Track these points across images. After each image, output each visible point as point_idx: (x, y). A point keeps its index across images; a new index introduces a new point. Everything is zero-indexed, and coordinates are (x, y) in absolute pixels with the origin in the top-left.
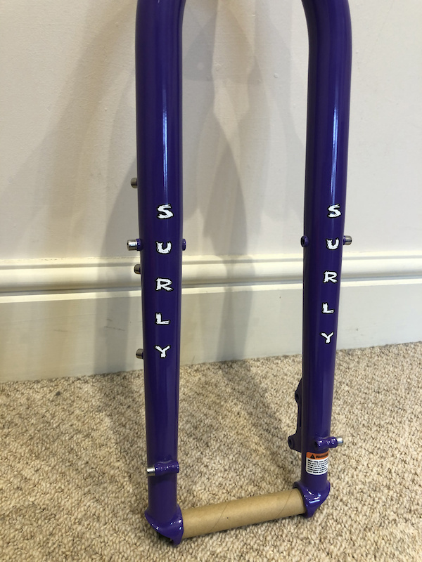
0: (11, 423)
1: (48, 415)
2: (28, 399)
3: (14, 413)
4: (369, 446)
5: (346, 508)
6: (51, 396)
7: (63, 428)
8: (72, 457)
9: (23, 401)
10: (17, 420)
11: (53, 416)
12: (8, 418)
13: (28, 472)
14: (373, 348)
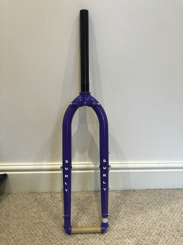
0: (40, 202)
1: (48, 201)
2: (44, 197)
4: (127, 219)
5: (114, 233)
6: (50, 197)
8: (52, 212)
10: (41, 202)
12: (39, 201)
14: (143, 190)
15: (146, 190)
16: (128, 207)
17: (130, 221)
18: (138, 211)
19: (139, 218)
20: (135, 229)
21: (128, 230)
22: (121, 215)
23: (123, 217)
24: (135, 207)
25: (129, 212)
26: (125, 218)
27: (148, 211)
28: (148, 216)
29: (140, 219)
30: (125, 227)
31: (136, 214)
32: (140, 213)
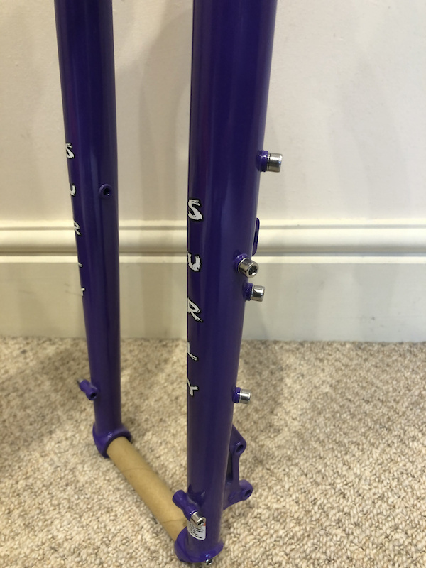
6: (16, 353)
14: (401, 343)
15: (413, 345)
16: (320, 413)
17: (319, 480)
18: (364, 435)
19: (363, 469)
20: (339, 521)
21: (298, 522)
22: (279, 447)
23: (290, 459)
24: (353, 416)
25: (322, 437)
26: (297, 465)
27: (414, 438)
28: (413, 463)
29: (367, 473)
30: (289, 504)
31: (354, 448)
32: (373, 445)
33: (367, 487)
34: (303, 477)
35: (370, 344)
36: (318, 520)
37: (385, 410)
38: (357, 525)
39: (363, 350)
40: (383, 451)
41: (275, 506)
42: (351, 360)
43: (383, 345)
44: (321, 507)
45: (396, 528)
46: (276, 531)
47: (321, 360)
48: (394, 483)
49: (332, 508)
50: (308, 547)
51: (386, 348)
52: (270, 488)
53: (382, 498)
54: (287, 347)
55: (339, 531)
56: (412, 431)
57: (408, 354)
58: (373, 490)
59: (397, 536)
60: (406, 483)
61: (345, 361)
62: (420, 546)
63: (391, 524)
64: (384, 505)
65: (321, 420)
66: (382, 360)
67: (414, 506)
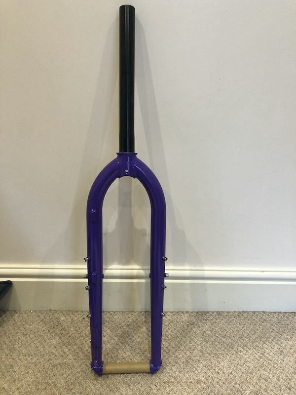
0: (64, 328)
1: (78, 327)
2: (72, 319)
3: (66, 325)
6: (81, 319)
7: (82, 334)
9: (70, 320)
10: (66, 328)
11: (80, 328)
13: (66, 350)
14: (235, 312)
15: (239, 312)
17: (210, 368)
19: (224, 363)
21: (205, 383)
22: (194, 356)
23: (199, 361)
24: (219, 343)
25: (209, 352)
26: (201, 363)
28: (240, 360)
29: (226, 365)
33: (226, 370)
34: (204, 368)
35: (223, 312)
36: (211, 382)
37: (230, 341)
38: (224, 383)
39: (221, 315)
40: (231, 356)
41: (196, 378)
42: (217, 320)
43: (228, 312)
44: (212, 378)
45: (236, 383)
46: (198, 387)
47: (206, 320)
48: (235, 368)
49: (215, 378)
50: (209, 391)
51: (229, 314)
52: (194, 372)
53: (231, 373)
54: (192, 314)
55: (218, 385)
56: (240, 349)
57: (237, 317)
58: (228, 371)
59: (237, 386)
60: (239, 368)
61: (214, 320)
62: (244, 389)
63: (235, 382)
64: (232, 376)
65: (208, 345)
66: (228, 320)
67: (241, 376)
